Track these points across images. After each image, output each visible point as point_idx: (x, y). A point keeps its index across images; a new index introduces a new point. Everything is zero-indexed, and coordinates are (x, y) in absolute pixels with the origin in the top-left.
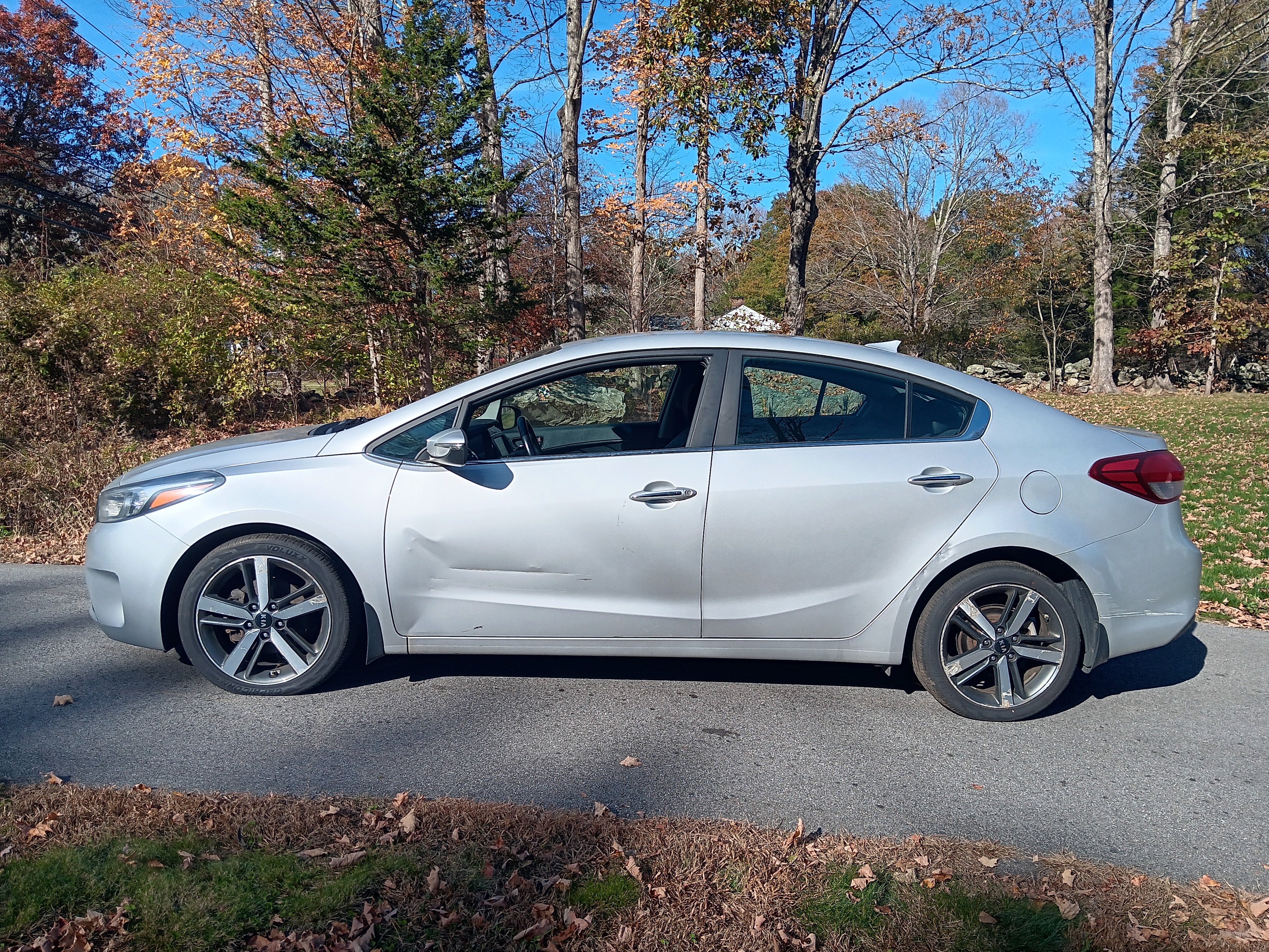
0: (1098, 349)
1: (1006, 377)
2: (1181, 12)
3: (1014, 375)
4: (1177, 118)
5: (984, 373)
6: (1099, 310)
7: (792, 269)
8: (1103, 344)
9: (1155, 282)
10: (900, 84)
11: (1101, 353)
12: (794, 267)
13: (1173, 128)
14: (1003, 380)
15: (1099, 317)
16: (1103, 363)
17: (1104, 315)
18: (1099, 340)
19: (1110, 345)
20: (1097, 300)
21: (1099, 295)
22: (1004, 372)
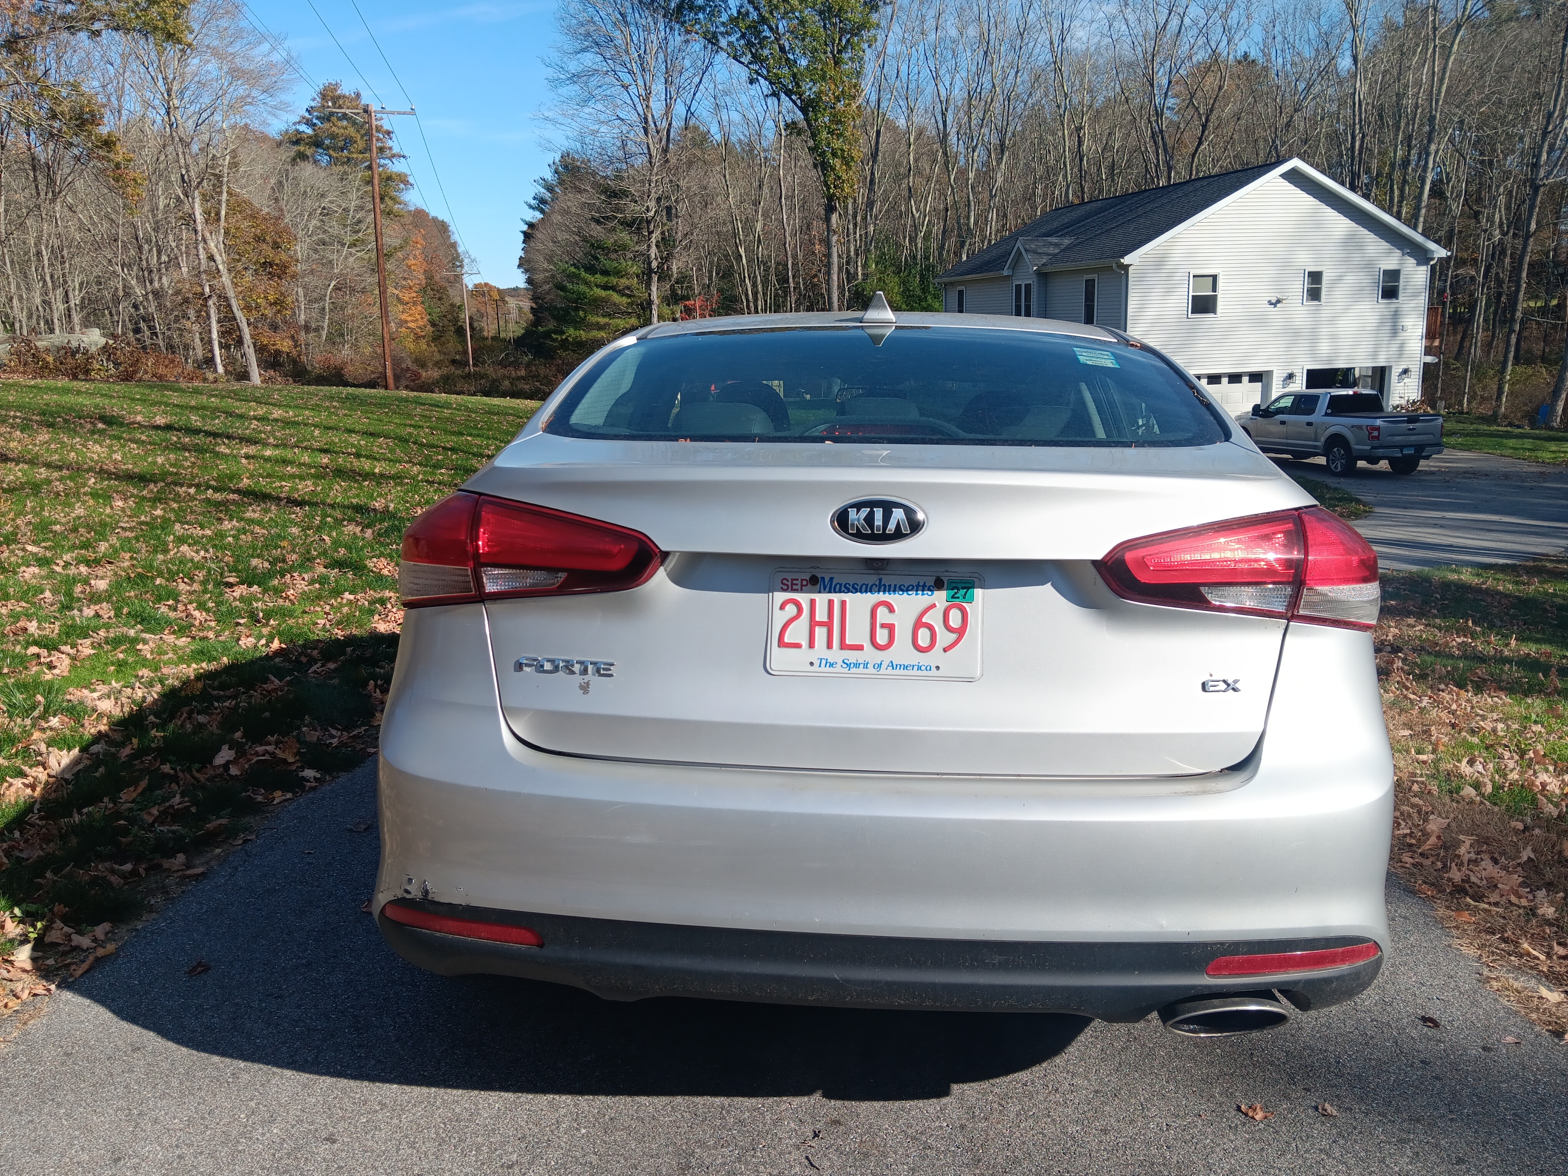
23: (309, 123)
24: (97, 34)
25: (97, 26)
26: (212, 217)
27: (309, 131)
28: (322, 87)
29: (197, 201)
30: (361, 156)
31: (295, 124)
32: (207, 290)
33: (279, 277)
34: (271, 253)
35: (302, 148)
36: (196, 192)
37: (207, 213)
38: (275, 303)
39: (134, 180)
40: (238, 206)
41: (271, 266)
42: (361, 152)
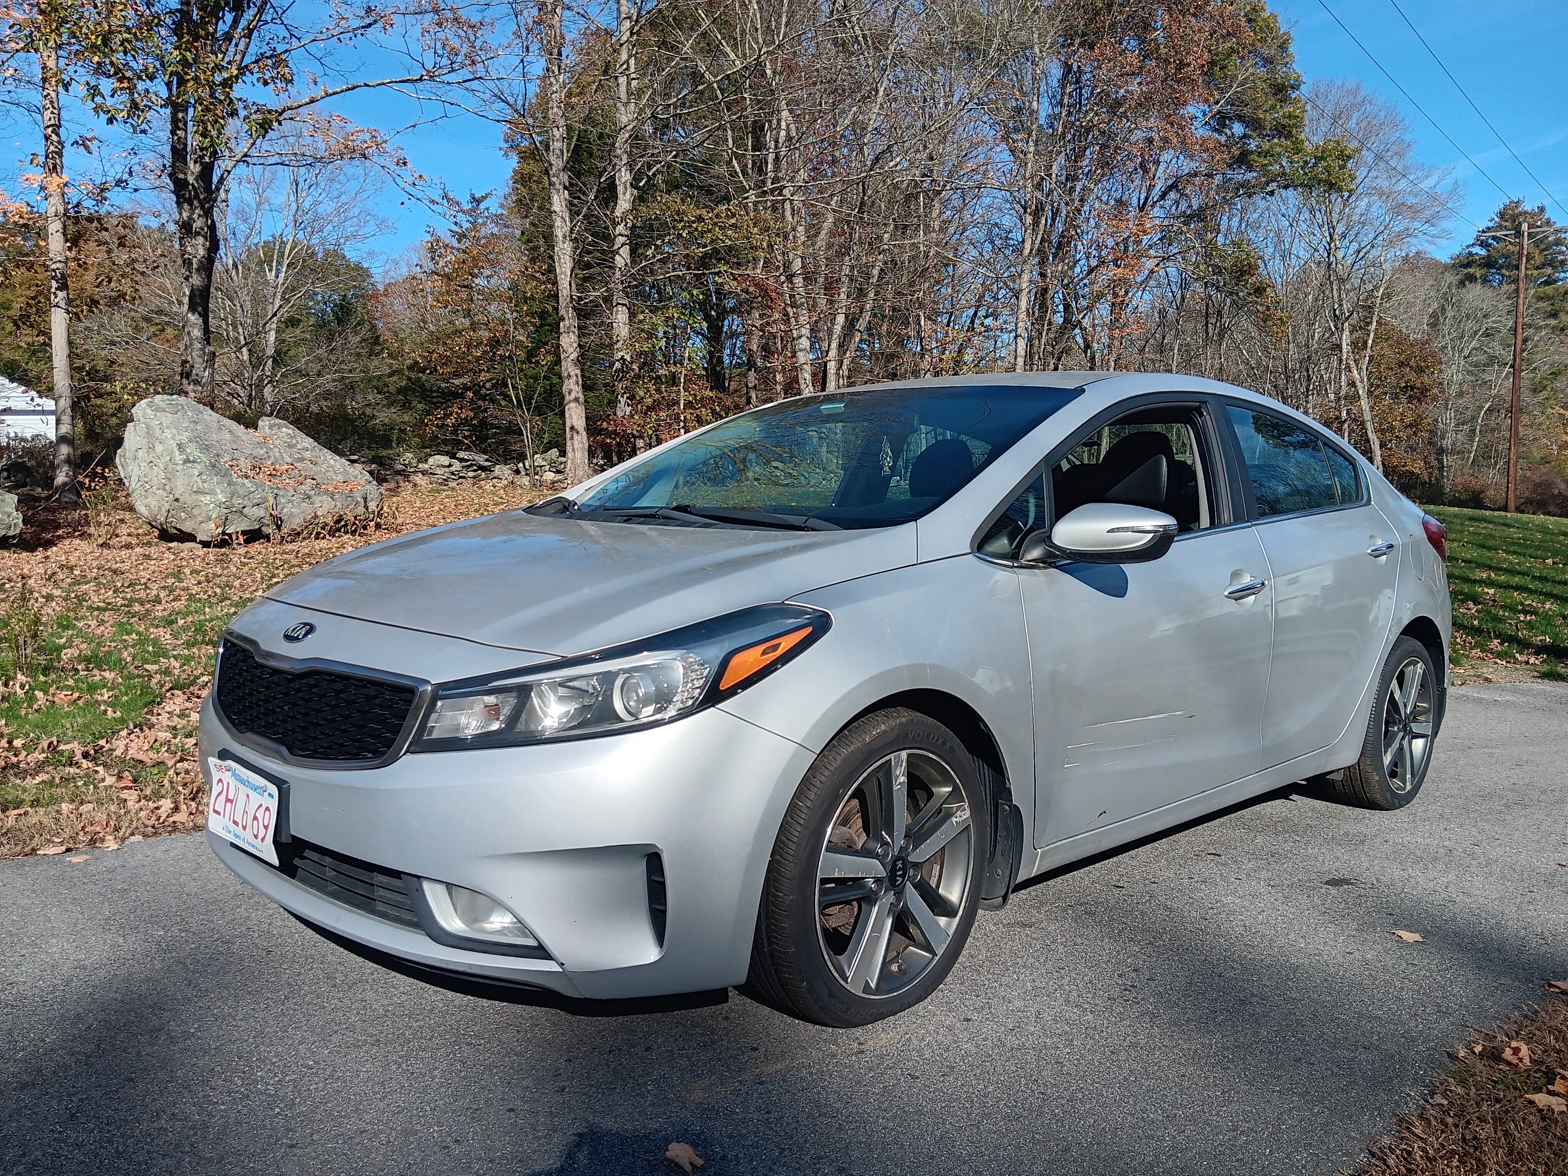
0: (572, 438)
1: (475, 471)
2: (625, 67)
3: (484, 469)
4: (628, 185)
5: (450, 466)
6: (569, 393)
7: (193, 318)
8: (578, 433)
9: (618, 365)
10: (354, 88)
11: (575, 442)
12: (197, 315)
13: (624, 194)
14: (471, 474)
15: (570, 402)
16: (579, 454)
17: (576, 400)
18: (572, 428)
19: (584, 433)
20: (566, 382)
21: (569, 376)
22: (471, 465)
23: (1484, 244)
24: (1272, 193)
25: (1273, 186)
26: (1358, 346)
27: (1483, 252)
28: (1502, 206)
29: (1347, 332)
30: (1536, 272)
31: (1468, 247)
32: (1344, 414)
33: (1419, 401)
34: (1413, 376)
35: (1472, 270)
36: (1346, 324)
37: (1354, 344)
38: (1410, 426)
39: (1281, 319)
40: (1384, 336)
41: (1412, 390)
42: (1538, 268)
